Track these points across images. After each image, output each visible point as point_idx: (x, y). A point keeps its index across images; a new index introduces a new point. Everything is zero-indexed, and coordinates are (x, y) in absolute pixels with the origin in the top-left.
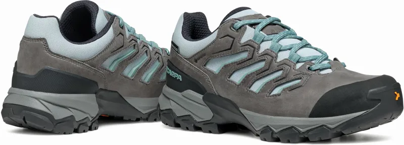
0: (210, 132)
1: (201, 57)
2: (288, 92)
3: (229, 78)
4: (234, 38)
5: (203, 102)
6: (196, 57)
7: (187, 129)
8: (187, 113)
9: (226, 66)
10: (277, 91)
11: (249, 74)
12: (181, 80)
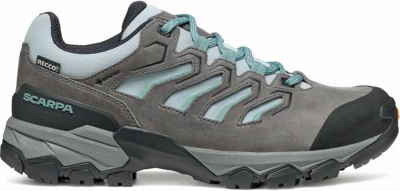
0: (120, 185)
1: (110, 76)
2: (271, 117)
3: (163, 104)
4: (166, 46)
5: (114, 142)
6: (100, 77)
7: (82, 183)
8: (84, 160)
9: (156, 87)
10: (250, 117)
11: (199, 95)
12: (71, 112)
